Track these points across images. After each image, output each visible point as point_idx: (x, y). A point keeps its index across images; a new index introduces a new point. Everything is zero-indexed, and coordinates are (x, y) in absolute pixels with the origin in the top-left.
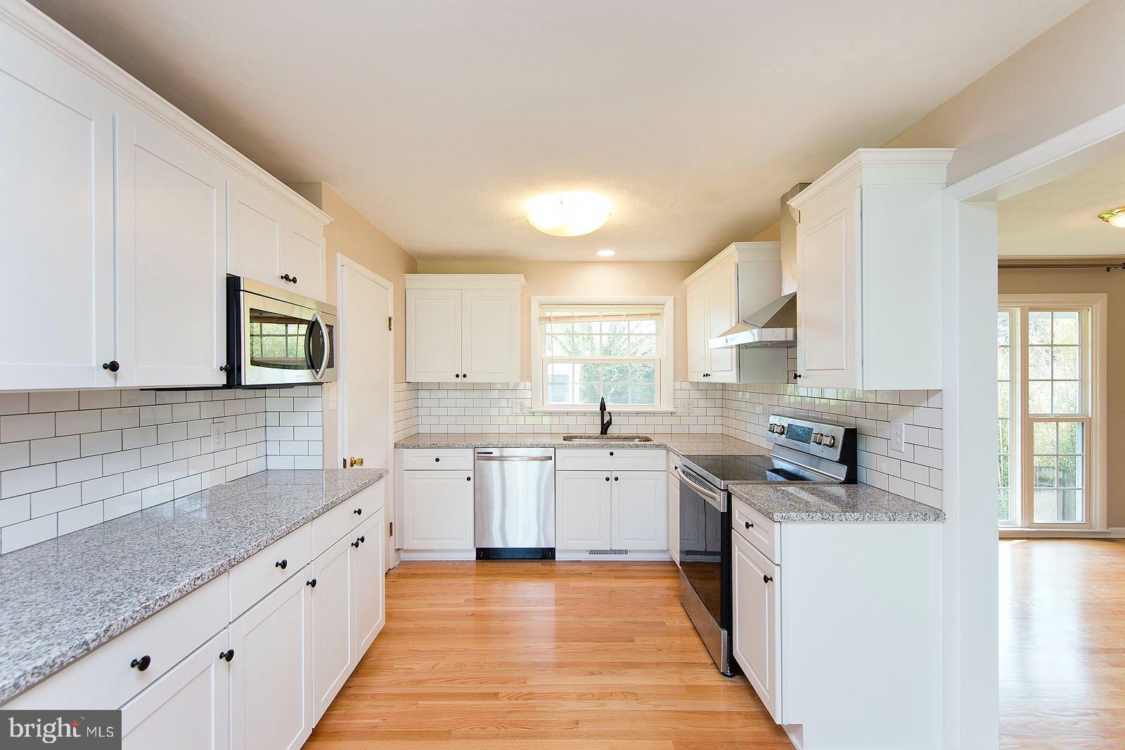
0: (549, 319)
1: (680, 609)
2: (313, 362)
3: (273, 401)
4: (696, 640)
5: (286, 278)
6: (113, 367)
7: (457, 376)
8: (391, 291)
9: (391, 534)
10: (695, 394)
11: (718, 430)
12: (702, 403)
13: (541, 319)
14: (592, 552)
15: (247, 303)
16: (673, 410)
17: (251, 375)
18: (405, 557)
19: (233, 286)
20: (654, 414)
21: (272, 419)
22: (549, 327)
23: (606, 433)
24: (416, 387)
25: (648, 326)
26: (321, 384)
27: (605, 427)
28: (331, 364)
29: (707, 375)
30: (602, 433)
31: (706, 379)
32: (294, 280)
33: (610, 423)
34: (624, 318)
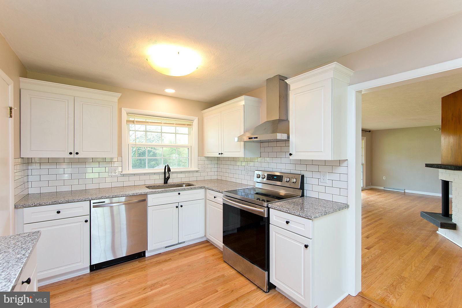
0: (133, 122)
1: (225, 265)
4: (242, 279)
7: (70, 153)
8: (11, 87)
10: (207, 162)
11: (216, 177)
12: (210, 166)
13: (127, 121)
14: (166, 247)
16: (197, 169)
20: (189, 172)
22: (132, 127)
23: (167, 183)
24: (27, 161)
25: (185, 130)
27: (166, 180)
29: (222, 154)
30: (165, 183)
31: (220, 156)
33: (169, 178)
34: (174, 125)
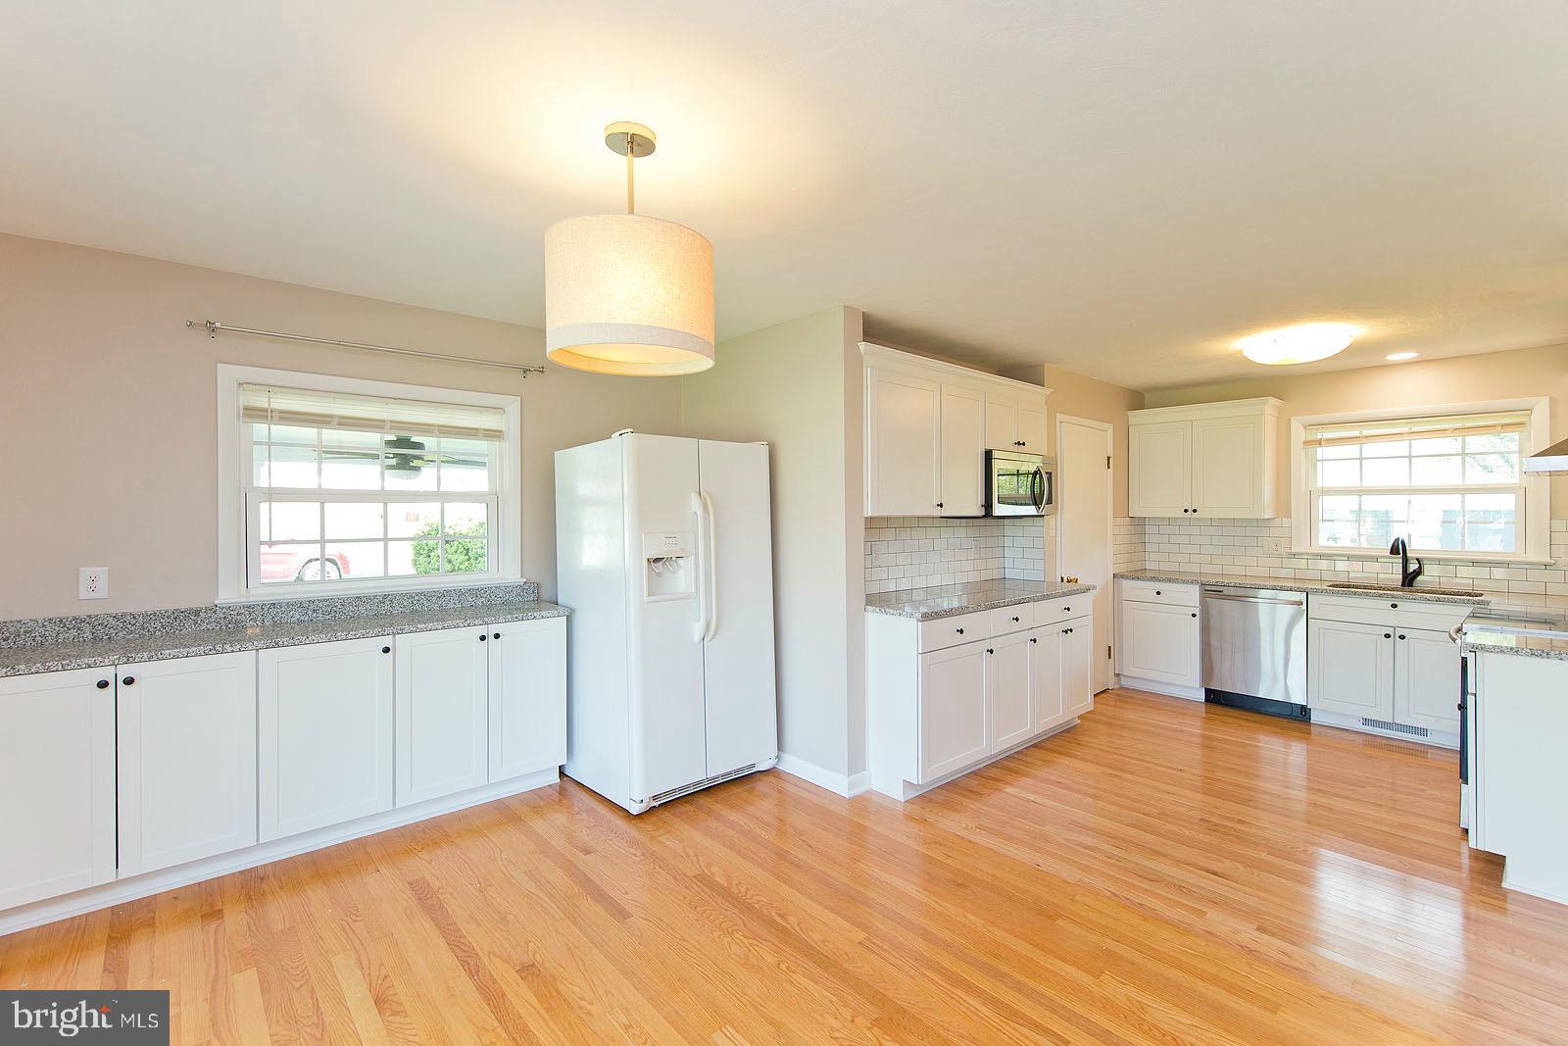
0: (1319, 442)
2: (1036, 501)
3: (1009, 529)
5: (1019, 443)
6: (941, 505)
7: (1186, 511)
8: (1110, 432)
9: (1110, 657)
13: (1307, 443)
14: (1366, 721)
15: (997, 466)
17: (999, 510)
18: (1125, 682)
19: (988, 456)
21: (1008, 541)
22: (1319, 451)
23: (1407, 585)
24: (1139, 523)
26: (1043, 516)
27: (1411, 577)
28: (1049, 501)
30: (1401, 585)
32: (1024, 444)
33: (1418, 572)
